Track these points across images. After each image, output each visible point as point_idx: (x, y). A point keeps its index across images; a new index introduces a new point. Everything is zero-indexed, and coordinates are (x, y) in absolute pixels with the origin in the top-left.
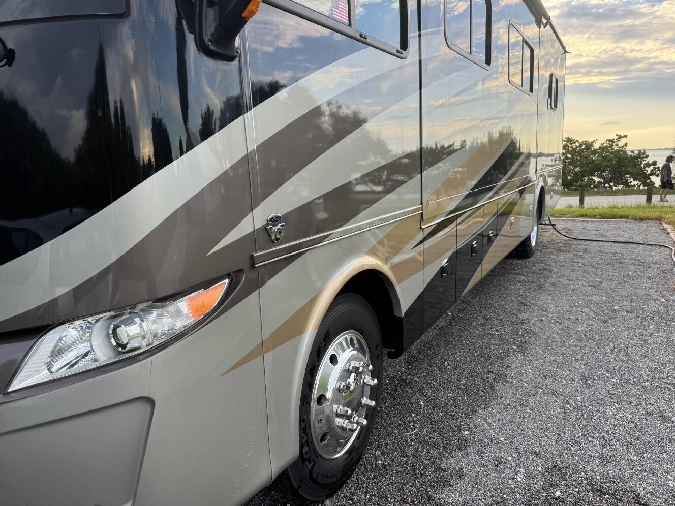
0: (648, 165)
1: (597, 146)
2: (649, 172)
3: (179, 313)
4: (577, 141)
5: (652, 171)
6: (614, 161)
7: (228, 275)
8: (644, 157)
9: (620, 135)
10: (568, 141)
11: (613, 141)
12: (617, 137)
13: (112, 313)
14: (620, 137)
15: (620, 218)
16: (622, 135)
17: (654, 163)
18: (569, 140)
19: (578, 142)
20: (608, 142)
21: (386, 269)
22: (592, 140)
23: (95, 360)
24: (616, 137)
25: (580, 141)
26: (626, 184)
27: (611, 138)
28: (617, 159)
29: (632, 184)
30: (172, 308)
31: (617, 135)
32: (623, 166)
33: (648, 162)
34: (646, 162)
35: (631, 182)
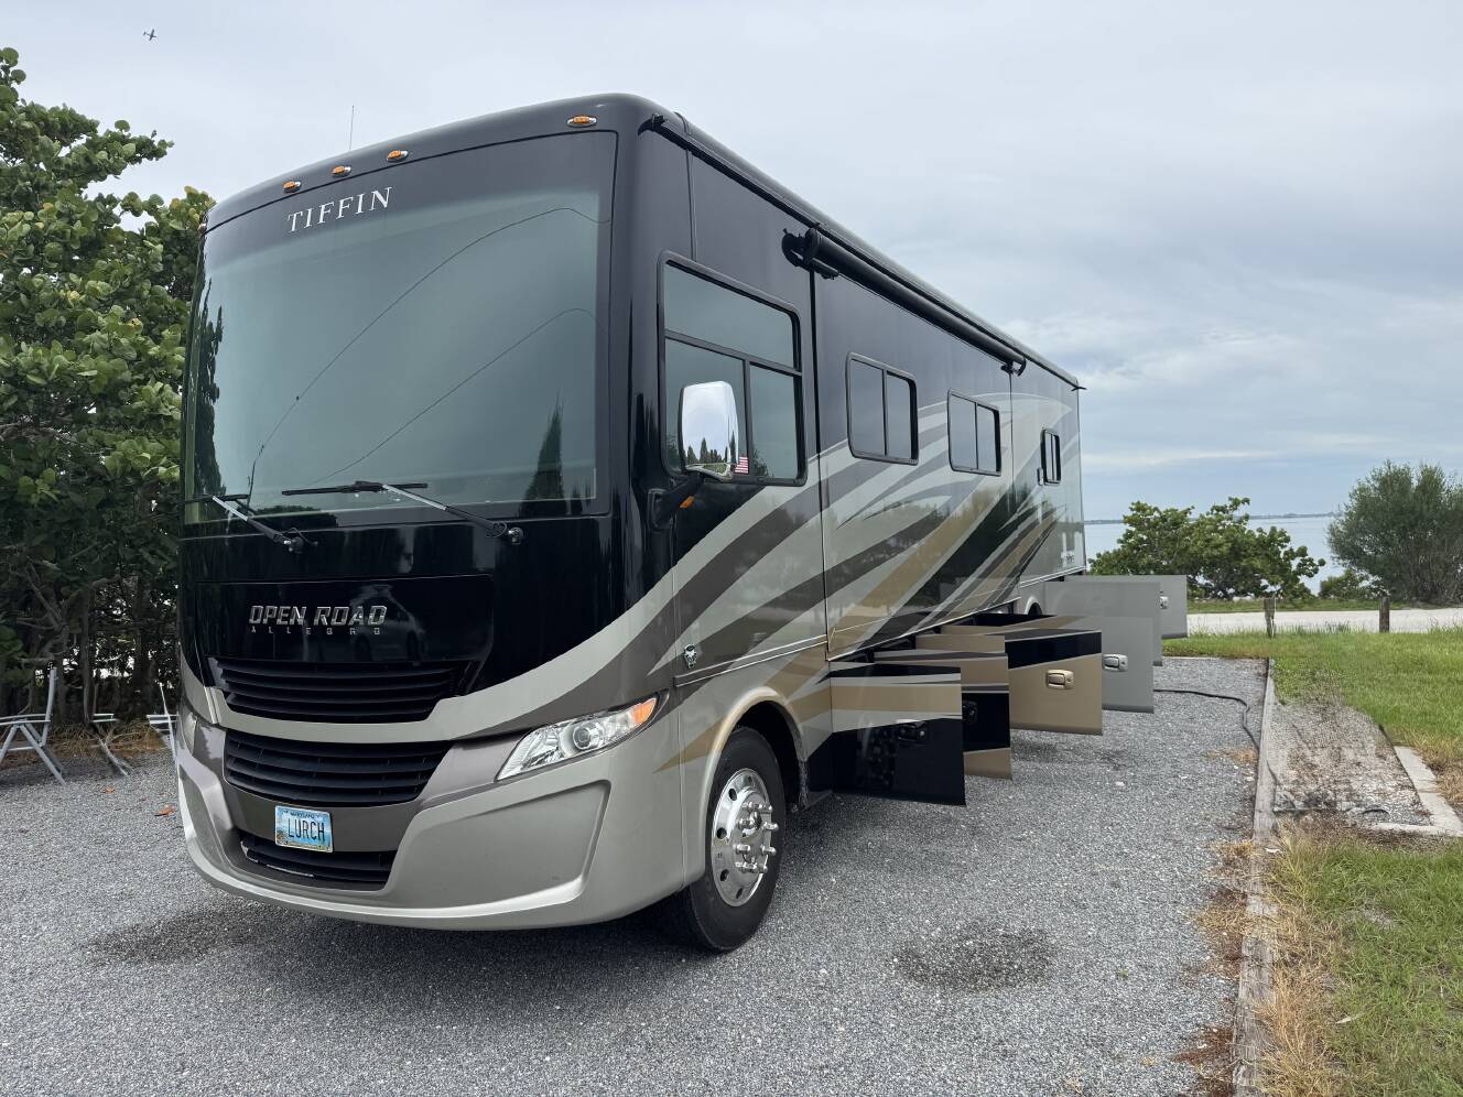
0: (1291, 555)
1: (1194, 516)
2: (1294, 568)
3: (626, 722)
4: (1156, 509)
5: (1299, 565)
6: (1225, 548)
7: (656, 694)
8: (1281, 541)
9: (1236, 499)
10: (1138, 509)
11: (1223, 509)
12: (1231, 503)
13: (575, 720)
14: (1236, 503)
15: (1201, 654)
16: (1241, 499)
17: (1303, 552)
18: (1140, 508)
19: (1159, 511)
20: (1215, 512)
21: (785, 702)
22: (1185, 508)
23: (562, 756)
24: (1229, 503)
25: (1162, 510)
26: (1259, 592)
27: (1220, 504)
28: (1230, 544)
29: (1268, 590)
30: (620, 716)
31: (1230, 499)
32: (1245, 557)
33: (1291, 550)
34: (1287, 549)
35: (1265, 587)
